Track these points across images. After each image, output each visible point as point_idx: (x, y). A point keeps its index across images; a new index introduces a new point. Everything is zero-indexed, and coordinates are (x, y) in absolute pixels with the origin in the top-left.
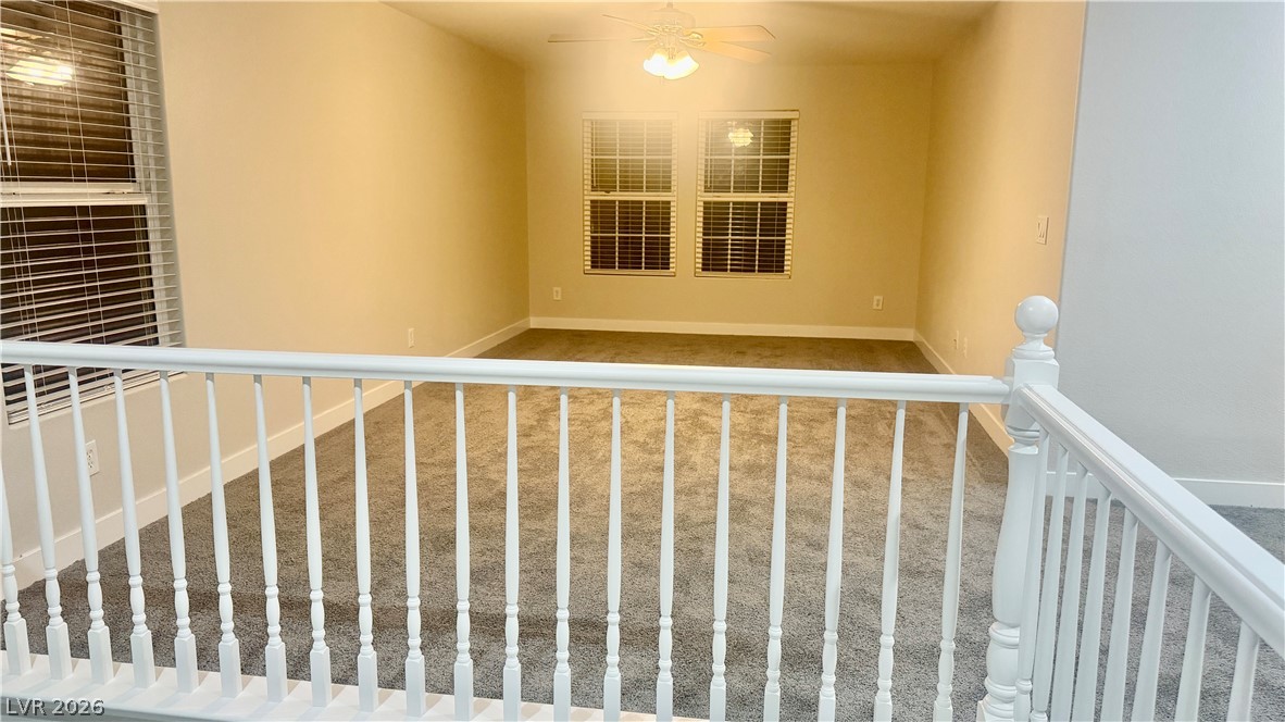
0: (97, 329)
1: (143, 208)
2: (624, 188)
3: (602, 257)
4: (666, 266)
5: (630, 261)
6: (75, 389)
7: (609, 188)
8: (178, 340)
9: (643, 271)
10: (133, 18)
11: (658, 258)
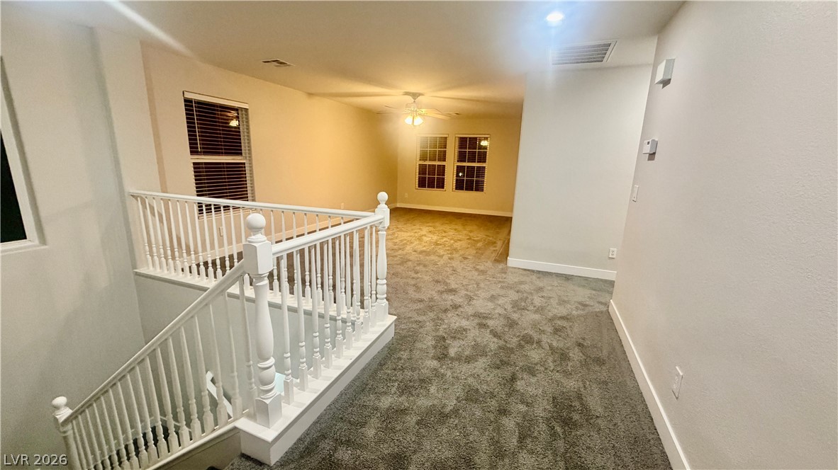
0: (230, 196)
1: (244, 164)
3: (422, 184)
4: (443, 187)
5: (431, 186)
6: (222, 211)
7: (425, 160)
8: (254, 200)
9: (435, 189)
10: (242, 111)
11: (441, 185)
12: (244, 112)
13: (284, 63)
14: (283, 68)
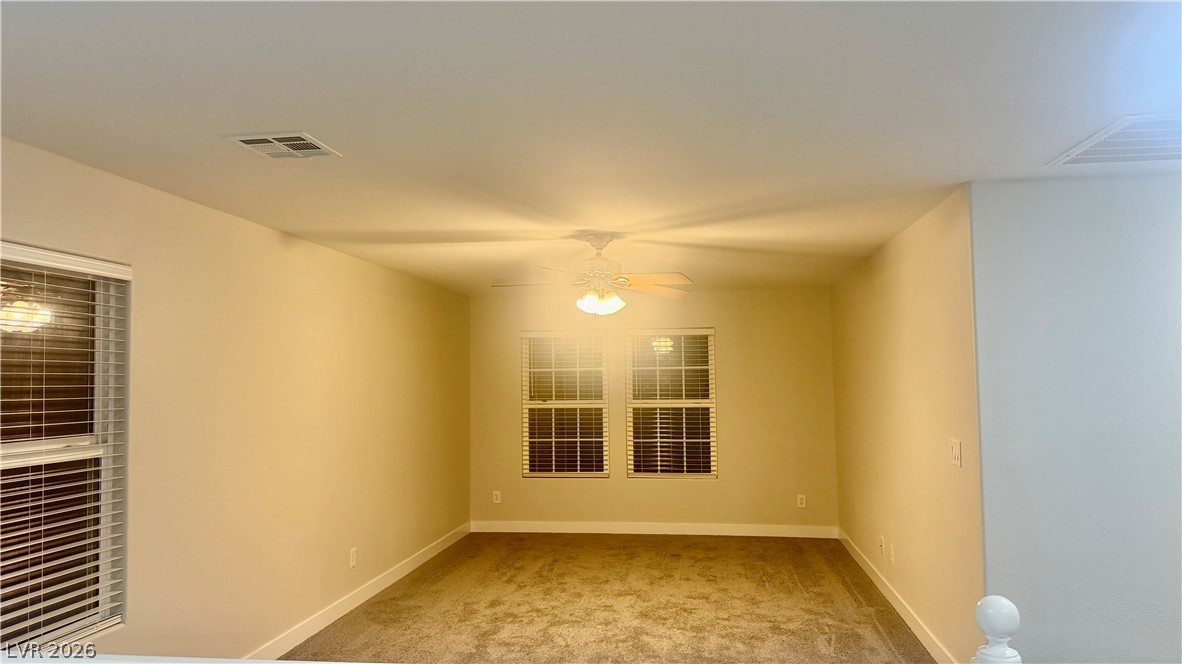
1: (97, 461)
2: (559, 397)
3: (540, 461)
4: (600, 468)
5: (567, 464)
7: (546, 397)
9: (578, 473)
10: (107, 288)
11: (593, 460)
12: (112, 291)
13: (312, 147)
14: (301, 159)
